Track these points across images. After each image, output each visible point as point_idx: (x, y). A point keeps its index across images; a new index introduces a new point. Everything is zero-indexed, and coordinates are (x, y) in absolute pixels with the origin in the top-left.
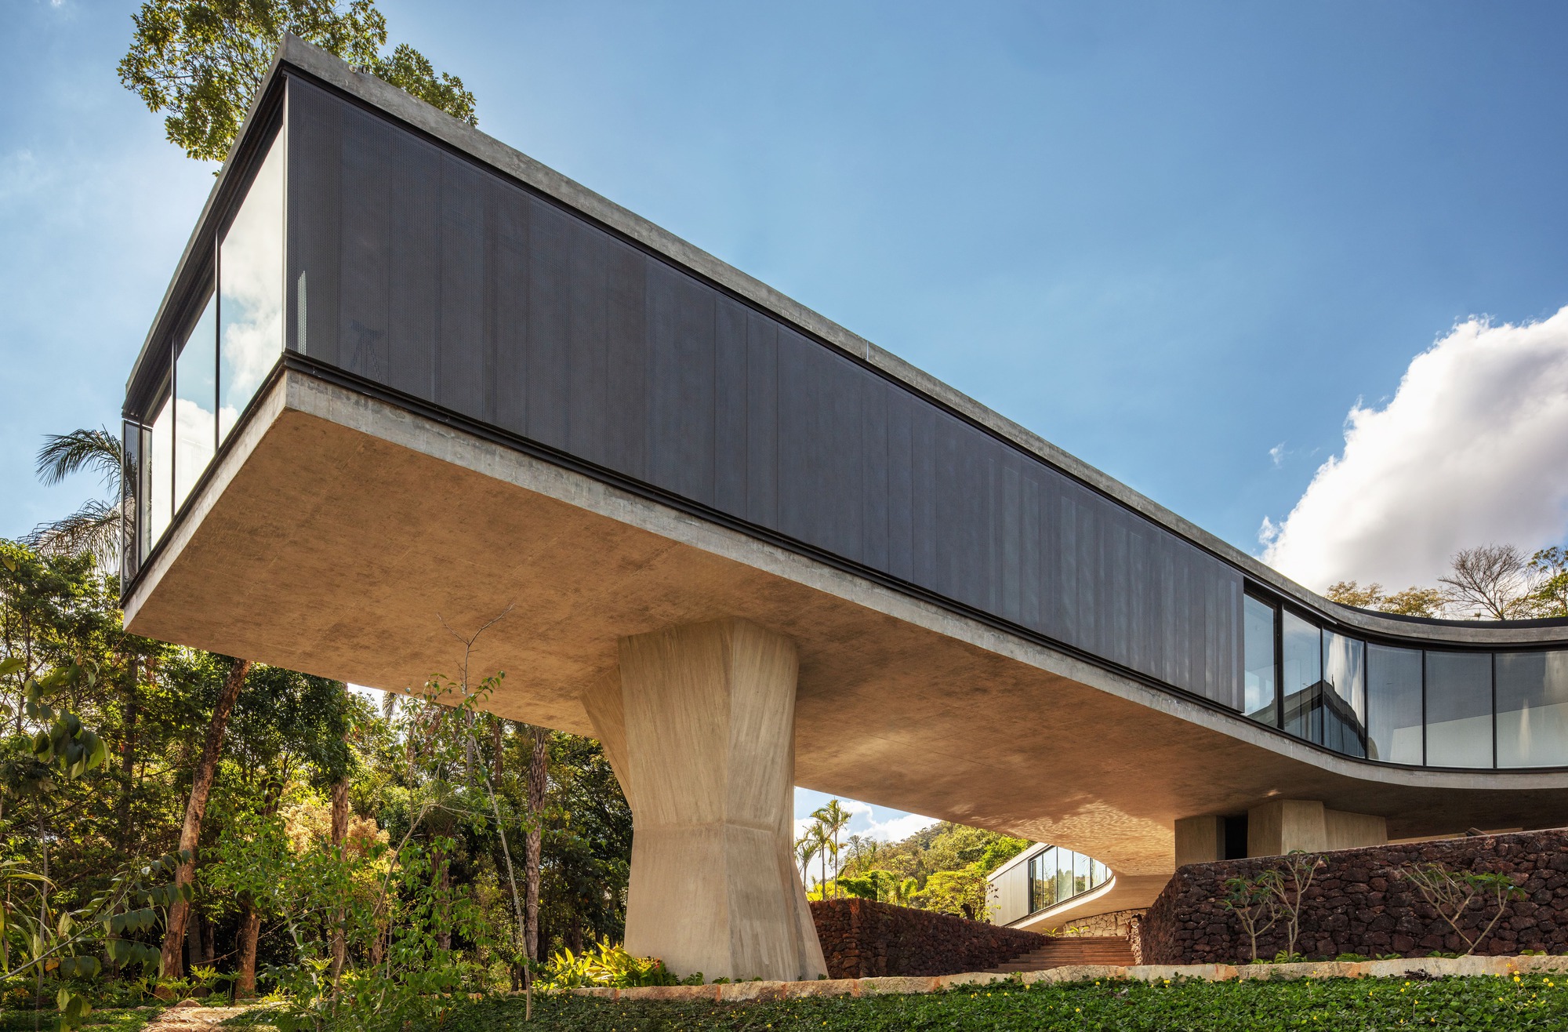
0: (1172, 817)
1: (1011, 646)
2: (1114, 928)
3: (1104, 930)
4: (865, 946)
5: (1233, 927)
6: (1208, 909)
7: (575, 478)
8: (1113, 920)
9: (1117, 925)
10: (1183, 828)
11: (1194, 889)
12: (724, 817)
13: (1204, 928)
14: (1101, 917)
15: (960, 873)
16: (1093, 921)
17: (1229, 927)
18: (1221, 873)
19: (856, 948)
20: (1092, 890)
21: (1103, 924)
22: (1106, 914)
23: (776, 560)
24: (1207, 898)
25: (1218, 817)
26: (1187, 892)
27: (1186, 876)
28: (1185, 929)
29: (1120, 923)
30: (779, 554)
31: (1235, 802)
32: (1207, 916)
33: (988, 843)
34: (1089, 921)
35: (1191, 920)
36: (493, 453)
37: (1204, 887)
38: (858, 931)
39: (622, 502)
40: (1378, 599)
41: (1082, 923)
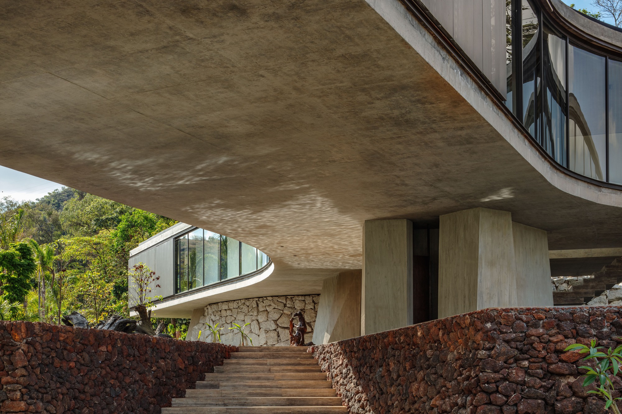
2: (255, 313)
3: (246, 315)
4: (34, 395)
5: (553, 405)
6: (520, 376)
8: (255, 306)
9: (258, 312)
11: (501, 347)
13: (516, 405)
14: (243, 301)
15: (95, 239)
16: (235, 305)
17: (546, 403)
18: (536, 326)
19: (22, 399)
21: (245, 309)
22: (248, 299)
24: (517, 360)
25: (408, 221)
26: (490, 349)
27: (489, 325)
28: (490, 403)
29: (261, 309)
32: (520, 387)
33: (122, 212)
34: (232, 305)
35: (497, 391)
37: (513, 344)
38: (24, 372)
41: (225, 307)
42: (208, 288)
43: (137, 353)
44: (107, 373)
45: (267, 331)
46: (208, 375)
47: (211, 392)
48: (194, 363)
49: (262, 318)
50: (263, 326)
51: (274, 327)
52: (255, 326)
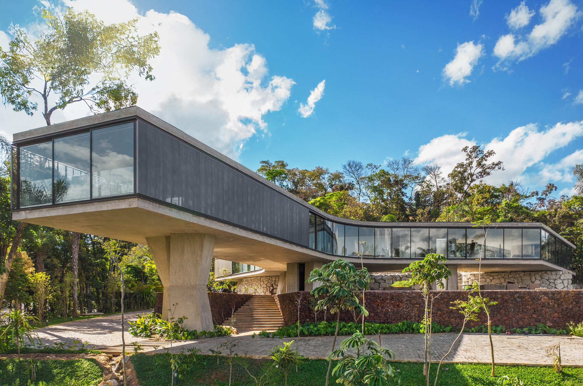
0: (286, 263)
1: (265, 239)
7: (187, 214)
8: (259, 279)
10: (288, 265)
12: (197, 284)
14: (255, 277)
16: (253, 278)
20: (255, 271)
21: (256, 280)
22: (257, 277)
23: (222, 227)
25: (298, 263)
29: (261, 280)
30: (223, 225)
31: (303, 261)
36: (172, 211)
39: (195, 218)
40: (328, 173)
41: (249, 279)
42: (244, 273)
45: (263, 288)
46: (246, 303)
47: (247, 307)
48: (243, 300)
49: (262, 283)
50: (262, 286)
51: (266, 286)
52: (259, 286)
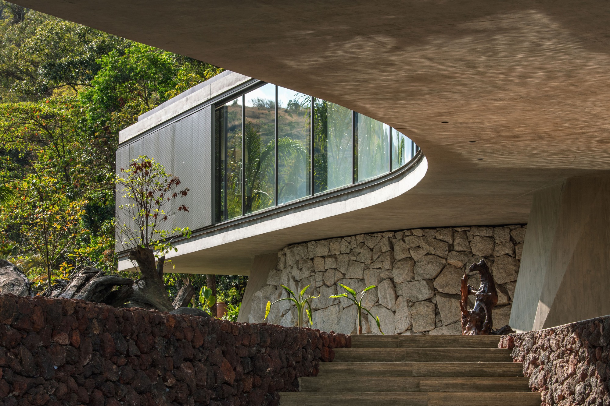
2: (387, 265)
3: (366, 268)
8: (386, 248)
9: (393, 261)
14: (360, 239)
15: (44, 107)
21: (365, 256)
22: (371, 234)
33: (102, 50)
34: (337, 247)
41: (321, 250)
43: (134, 349)
44: (71, 391)
45: (411, 304)
48: (257, 372)
49: (400, 275)
50: (404, 292)
51: (426, 293)
52: (385, 291)
